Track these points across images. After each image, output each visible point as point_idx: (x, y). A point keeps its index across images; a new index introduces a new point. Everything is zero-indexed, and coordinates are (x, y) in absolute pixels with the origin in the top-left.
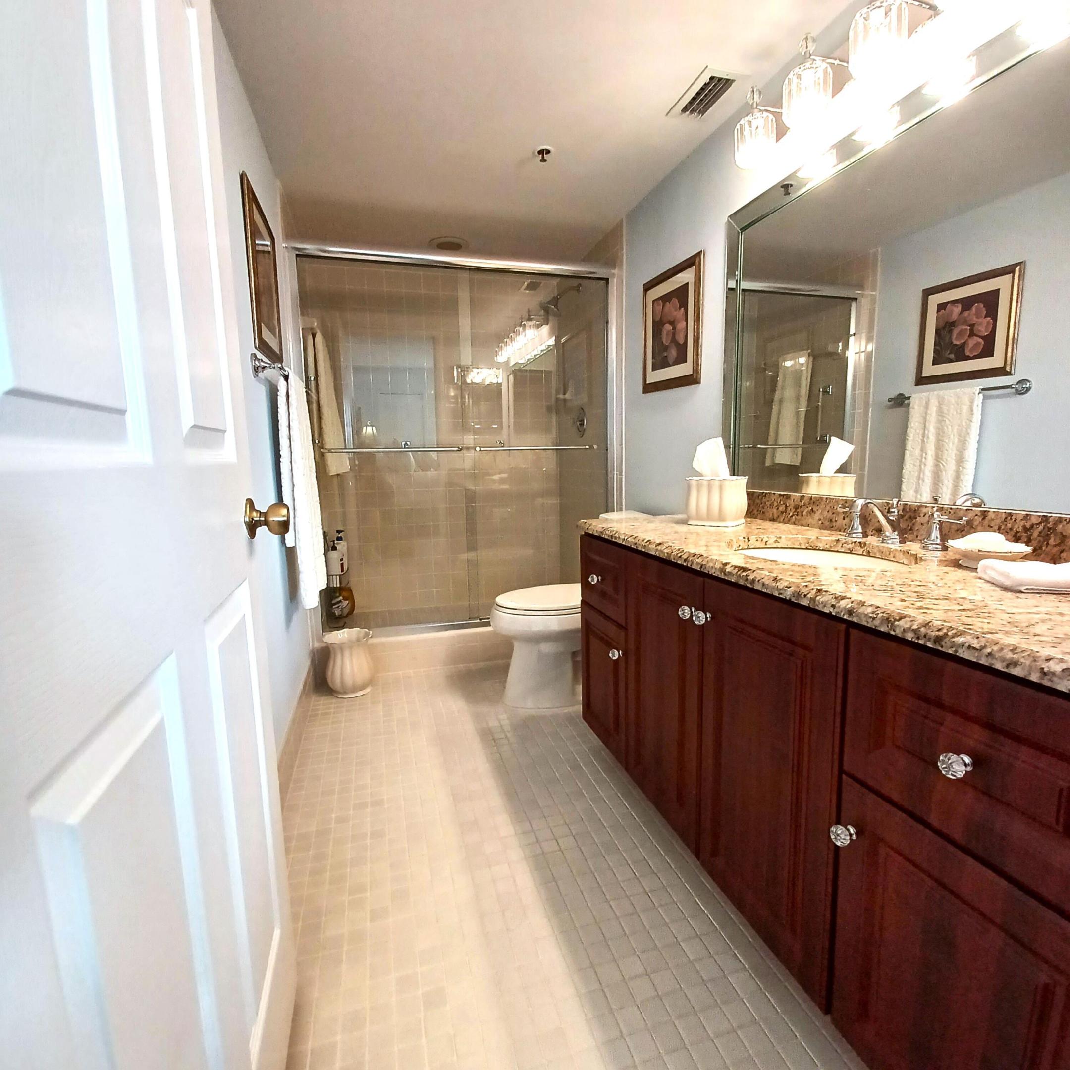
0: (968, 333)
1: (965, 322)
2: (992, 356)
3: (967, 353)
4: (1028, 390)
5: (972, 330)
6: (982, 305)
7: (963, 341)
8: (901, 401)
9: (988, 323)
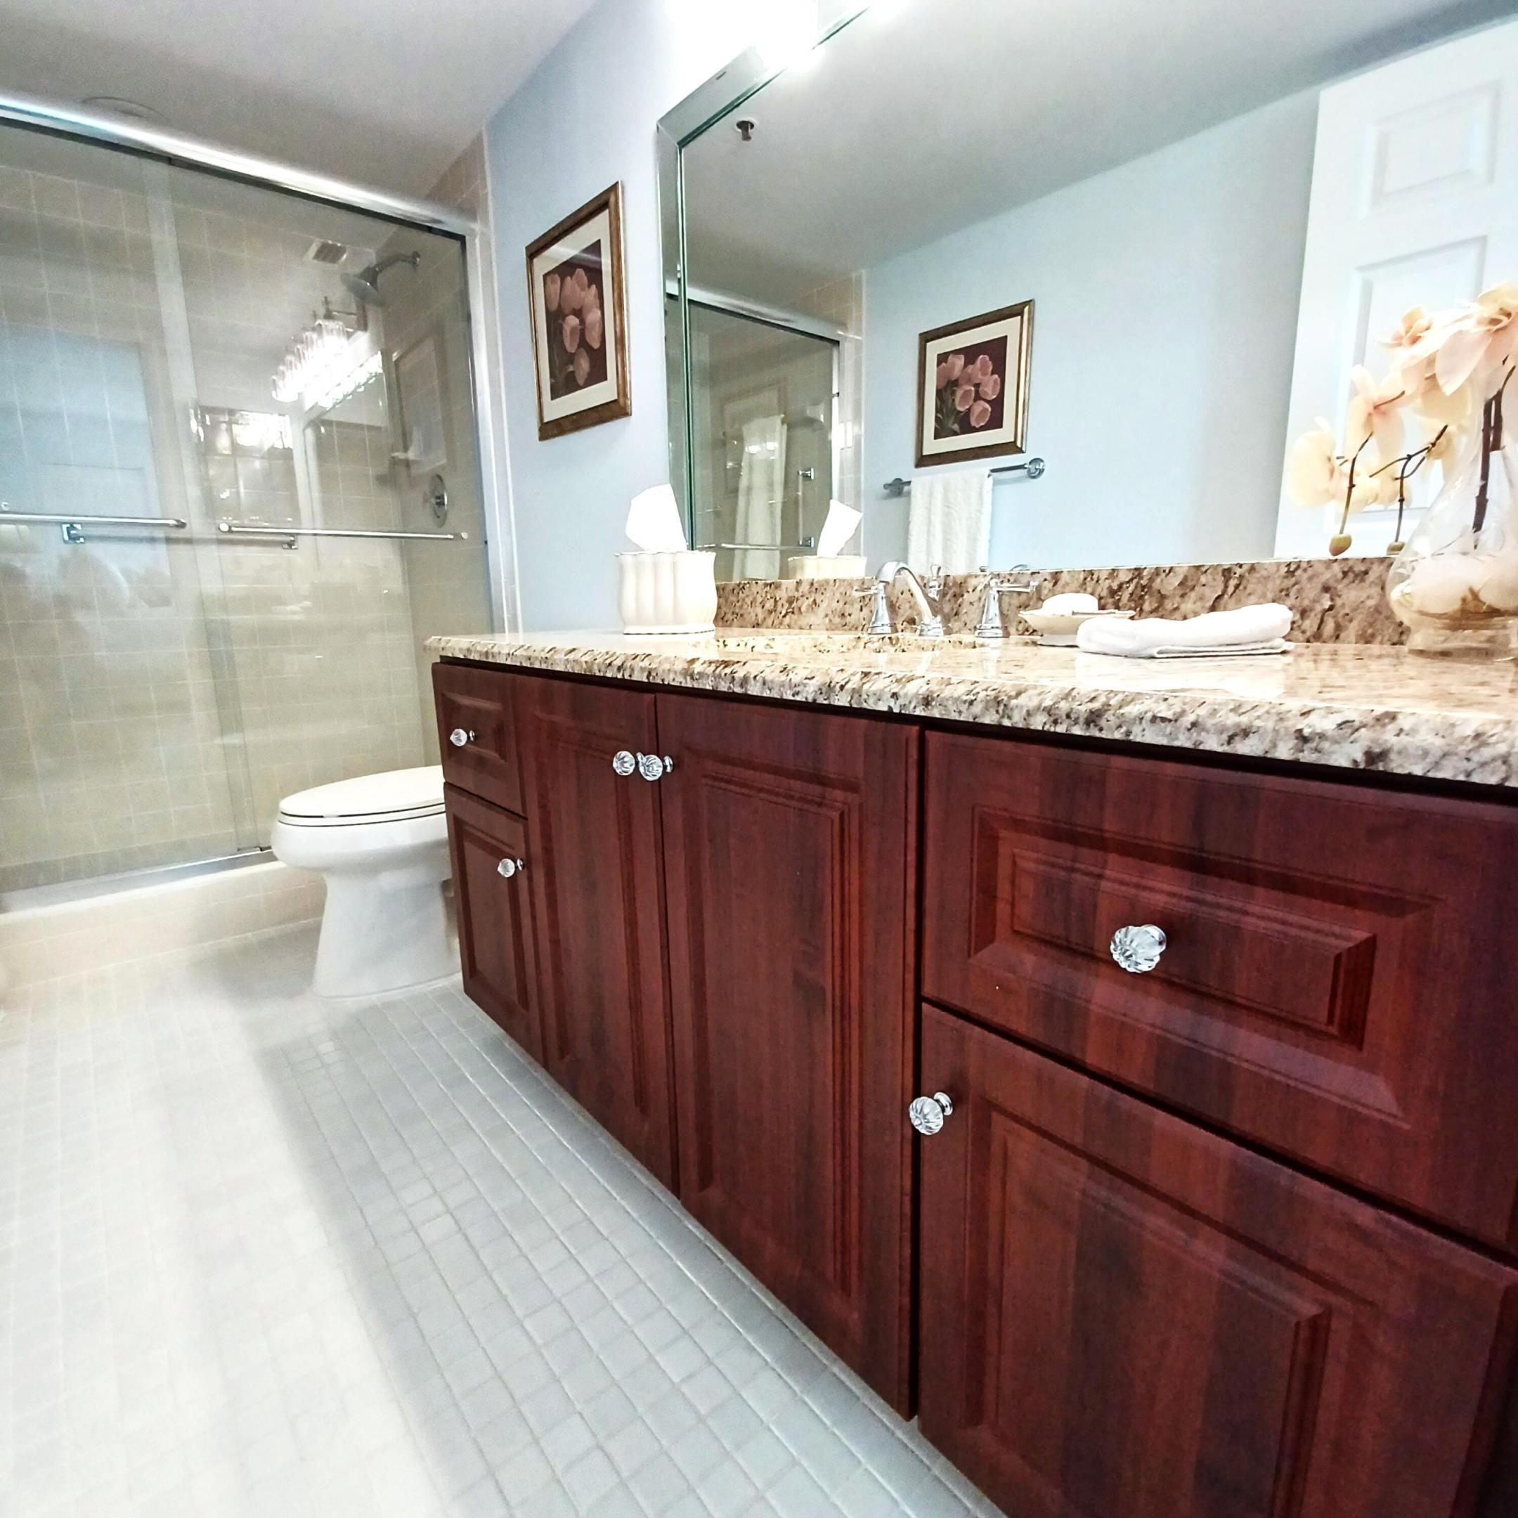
0: (973, 395)
1: (969, 381)
2: (1001, 426)
3: (973, 423)
4: (1041, 471)
5: (977, 392)
6: (987, 357)
7: (967, 407)
8: (898, 488)
9: (995, 381)
